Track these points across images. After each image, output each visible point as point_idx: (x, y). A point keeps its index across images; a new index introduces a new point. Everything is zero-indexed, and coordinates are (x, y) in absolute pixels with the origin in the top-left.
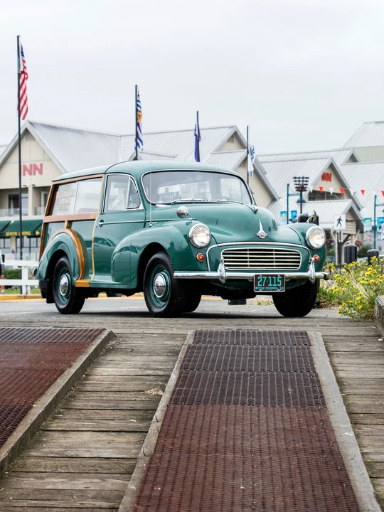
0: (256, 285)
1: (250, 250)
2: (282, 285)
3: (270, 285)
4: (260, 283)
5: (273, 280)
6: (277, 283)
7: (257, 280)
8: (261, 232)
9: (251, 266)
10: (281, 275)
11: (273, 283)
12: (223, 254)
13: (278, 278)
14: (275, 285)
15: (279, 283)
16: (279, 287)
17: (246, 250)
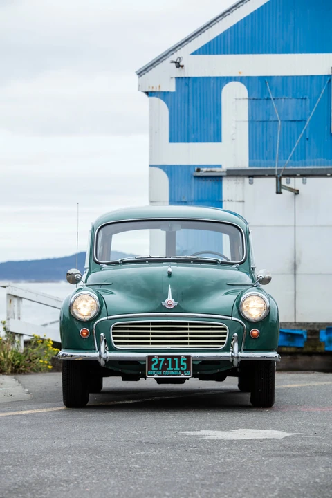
0: (150, 369)
1: (153, 324)
2: (188, 369)
3: (170, 368)
4: (155, 367)
5: (173, 362)
6: (180, 366)
7: (151, 362)
8: (170, 301)
9: (153, 344)
10: (186, 357)
11: (173, 366)
12: (114, 329)
13: (182, 360)
14: (177, 368)
15: (183, 366)
16: (182, 372)
17: (148, 324)
